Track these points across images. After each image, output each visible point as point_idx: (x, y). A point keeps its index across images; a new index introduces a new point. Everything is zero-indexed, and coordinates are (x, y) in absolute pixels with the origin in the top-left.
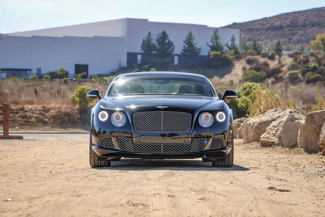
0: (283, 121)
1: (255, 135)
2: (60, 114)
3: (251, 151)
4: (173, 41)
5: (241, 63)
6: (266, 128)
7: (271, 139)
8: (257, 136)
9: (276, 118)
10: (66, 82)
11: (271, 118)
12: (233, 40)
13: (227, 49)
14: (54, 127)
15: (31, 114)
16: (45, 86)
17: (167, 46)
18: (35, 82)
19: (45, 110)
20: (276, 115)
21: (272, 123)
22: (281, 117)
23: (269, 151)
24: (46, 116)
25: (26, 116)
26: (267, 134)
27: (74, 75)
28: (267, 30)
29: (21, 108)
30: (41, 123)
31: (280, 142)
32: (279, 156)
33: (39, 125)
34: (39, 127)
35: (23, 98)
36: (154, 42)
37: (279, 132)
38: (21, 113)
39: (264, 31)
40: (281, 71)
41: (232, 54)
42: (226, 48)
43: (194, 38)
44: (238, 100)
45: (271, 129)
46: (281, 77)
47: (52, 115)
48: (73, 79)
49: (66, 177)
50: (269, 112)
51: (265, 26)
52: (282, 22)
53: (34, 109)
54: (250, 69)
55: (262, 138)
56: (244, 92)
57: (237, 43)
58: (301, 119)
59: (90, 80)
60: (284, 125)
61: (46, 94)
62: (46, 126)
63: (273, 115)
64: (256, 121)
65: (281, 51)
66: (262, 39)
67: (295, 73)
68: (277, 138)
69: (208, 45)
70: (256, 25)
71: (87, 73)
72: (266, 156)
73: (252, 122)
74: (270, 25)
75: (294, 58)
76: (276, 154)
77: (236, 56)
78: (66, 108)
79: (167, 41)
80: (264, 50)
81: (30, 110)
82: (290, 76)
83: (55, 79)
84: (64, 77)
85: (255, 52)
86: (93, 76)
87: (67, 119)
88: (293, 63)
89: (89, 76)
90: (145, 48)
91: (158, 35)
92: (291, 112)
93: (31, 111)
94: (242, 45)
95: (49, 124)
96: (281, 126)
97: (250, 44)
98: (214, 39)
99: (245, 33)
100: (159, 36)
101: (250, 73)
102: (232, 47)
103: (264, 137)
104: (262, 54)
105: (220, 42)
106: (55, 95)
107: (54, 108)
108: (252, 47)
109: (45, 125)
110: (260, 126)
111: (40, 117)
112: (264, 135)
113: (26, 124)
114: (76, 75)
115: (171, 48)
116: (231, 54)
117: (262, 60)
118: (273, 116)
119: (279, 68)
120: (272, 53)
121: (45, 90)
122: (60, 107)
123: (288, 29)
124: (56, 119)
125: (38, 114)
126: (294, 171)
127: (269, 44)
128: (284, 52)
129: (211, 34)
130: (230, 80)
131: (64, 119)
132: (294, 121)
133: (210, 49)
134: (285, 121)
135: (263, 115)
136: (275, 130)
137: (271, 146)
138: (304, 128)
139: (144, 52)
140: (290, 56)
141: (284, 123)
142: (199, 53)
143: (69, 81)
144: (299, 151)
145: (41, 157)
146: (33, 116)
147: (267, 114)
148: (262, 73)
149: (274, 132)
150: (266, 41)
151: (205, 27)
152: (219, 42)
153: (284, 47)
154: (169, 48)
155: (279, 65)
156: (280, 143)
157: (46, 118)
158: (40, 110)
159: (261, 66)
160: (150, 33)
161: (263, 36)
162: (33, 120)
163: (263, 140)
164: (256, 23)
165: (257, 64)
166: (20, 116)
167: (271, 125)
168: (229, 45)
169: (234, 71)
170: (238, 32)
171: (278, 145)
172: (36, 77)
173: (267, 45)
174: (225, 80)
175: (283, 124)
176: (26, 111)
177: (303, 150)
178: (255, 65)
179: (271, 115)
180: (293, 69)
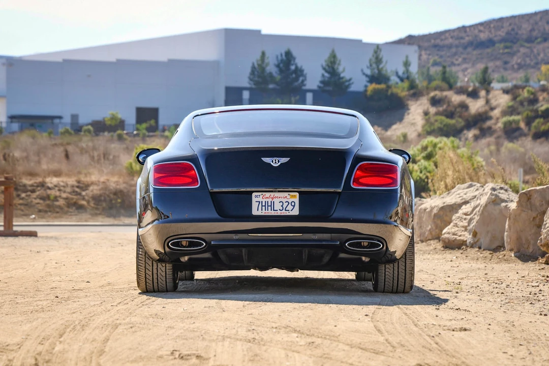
0: (481, 204)
1: (434, 228)
2: (107, 193)
3: (425, 257)
4: (303, 68)
5: (421, 105)
6: (452, 217)
7: (460, 236)
8: (437, 230)
9: (470, 199)
10: (120, 138)
11: (462, 199)
12: (407, 64)
13: (398, 80)
14: (96, 215)
15: (58, 193)
16: (84, 145)
17: (294, 76)
18: (67, 139)
19: (81, 185)
20: (471, 193)
21: (462, 208)
22: (478, 198)
23: (455, 258)
24: (84, 196)
25: (48, 197)
26: (454, 226)
27: (133, 125)
28: (465, 48)
29: (40, 183)
30: (74, 208)
31: (476, 240)
32: (469, 266)
33: (71, 212)
34: (71, 215)
35: (44, 166)
36: (271, 68)
37: (474, 223)
38: (40, 192)
39: (460, 49)
40: (490, 118)
41: (406, 89)
42: (394, 79)
43: (340, 61)
44: (413, 167)
45: (461, 219)
46: (490, 128)
47: (93, 195)
48: (133, 133)
49: (80, 306)
50: (459, 189)
51: (462, 41)
52: (492, 34)
53: (62, 184)
54: (437, 114)
55: (445, 233)
56: (424, 154)
57: (414, 69)
58: (512, 201)
59: (162, 134)
60: (482, 211)
61: (85, 159)
62: (83, 213)
63: (466, 194)
64: (436, 204)
65: (490, 83)
66: (457, 62)
67: (514, 121)
68: (470, 234)
69: (364, 74)
70: (446, 39)
71: (157, 122)
72: (448, 266)
73: (428, 207)
74: (470, 38)
75: (513, 94)
76: (466, 263)
77: (412, 92)
78: (117, 182)
79: (293, 68)
80: (461, 82)
81: (56, 186)
82: (505, 127)
83: (101, 134)
84: (118, 130)
85: (445, 85)
86: (166, 128)
87: (119, 201)
88: (511, 104)
89: (160, 127)
90: (256, 79)
91: (277, 57)
92: (494, 189)
93: (57, 188)
94: (423, 74)
95: (88, 210)
96: (478, 213)
97: (436, 71)
98: (374, 63)
99: (428, 52)
100: (280, 58)
101: (436, 121)
102: (406, 76)
103: (448, 232)
104: (457, 88)
105: (384, 69)
106: (99, 160)
107: (97, 183)
108: (440, 76)
109: (80, 211)
110: (441, 213)
111: (73, 199)
112: (448, 229)
113: (48, 210)
114: (138, 126)
115: (301, 79)
116: (403, 88)
117: (456, 99)
118: (465, 196)
119: (486, 113)
120: (474, 86)
121: (83, 151)
122: (106, 181)
123: (502, 45)
124: (100, 201)
125: (70, 193)
126: (487, 292)
127: (469, 71)
128: (495, 85)
129: (370, 54)
130: (402, 134)
131: (113, 202)
132: (499, 204)
133: (368, 79)
134: (484, 205)
135: (448, 194)
136: (467, 221)
137: (459, 248)
138: (515, 217)
139: (253, 86)
140: (506, 91)
141: (482, 208)
142: (348, 86)
143: (125, 136)
144: (505, 257)
145: (56, 268)
146: (60, 196)
147: (454, 192)
148: (457, 121)
149: (465, 223)
150: (464, 66)
151: (359, 42)
152: (382, 68)
153: (496, 76)
154: (297, 79)
155: (487, 108)
156: (475, 243)
157: (84, 199)
158: (73, 186)
159: (456, 108)
160: (263, 54)
161: (460, 57)
162: (61, 202)
163: (446, 238)
164: (447, 35)
165: (449, 105)
166: (39, 197)
167: (461, 212)
168: (400, 73)
169: (408, 118)
170: (416, 51)
171: (472, 246)
172: (70, 130)
173: (466, 73)
174: (393, 133)
175: (480, 209)
176: (49, 188)
177: (513, 255)
178: (445, 107)
179: (462, 194)
180: (511, 114)
